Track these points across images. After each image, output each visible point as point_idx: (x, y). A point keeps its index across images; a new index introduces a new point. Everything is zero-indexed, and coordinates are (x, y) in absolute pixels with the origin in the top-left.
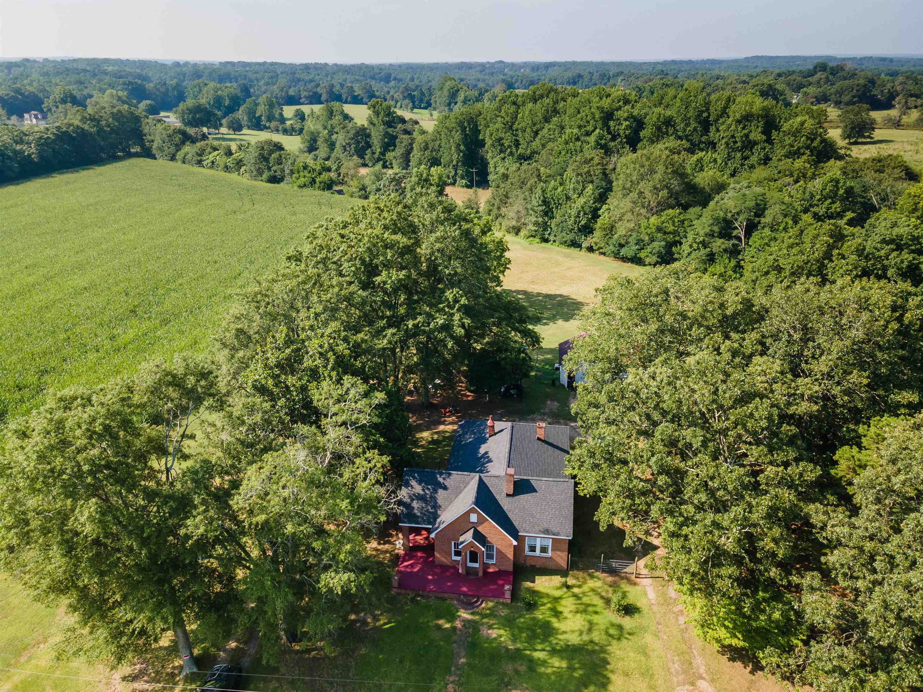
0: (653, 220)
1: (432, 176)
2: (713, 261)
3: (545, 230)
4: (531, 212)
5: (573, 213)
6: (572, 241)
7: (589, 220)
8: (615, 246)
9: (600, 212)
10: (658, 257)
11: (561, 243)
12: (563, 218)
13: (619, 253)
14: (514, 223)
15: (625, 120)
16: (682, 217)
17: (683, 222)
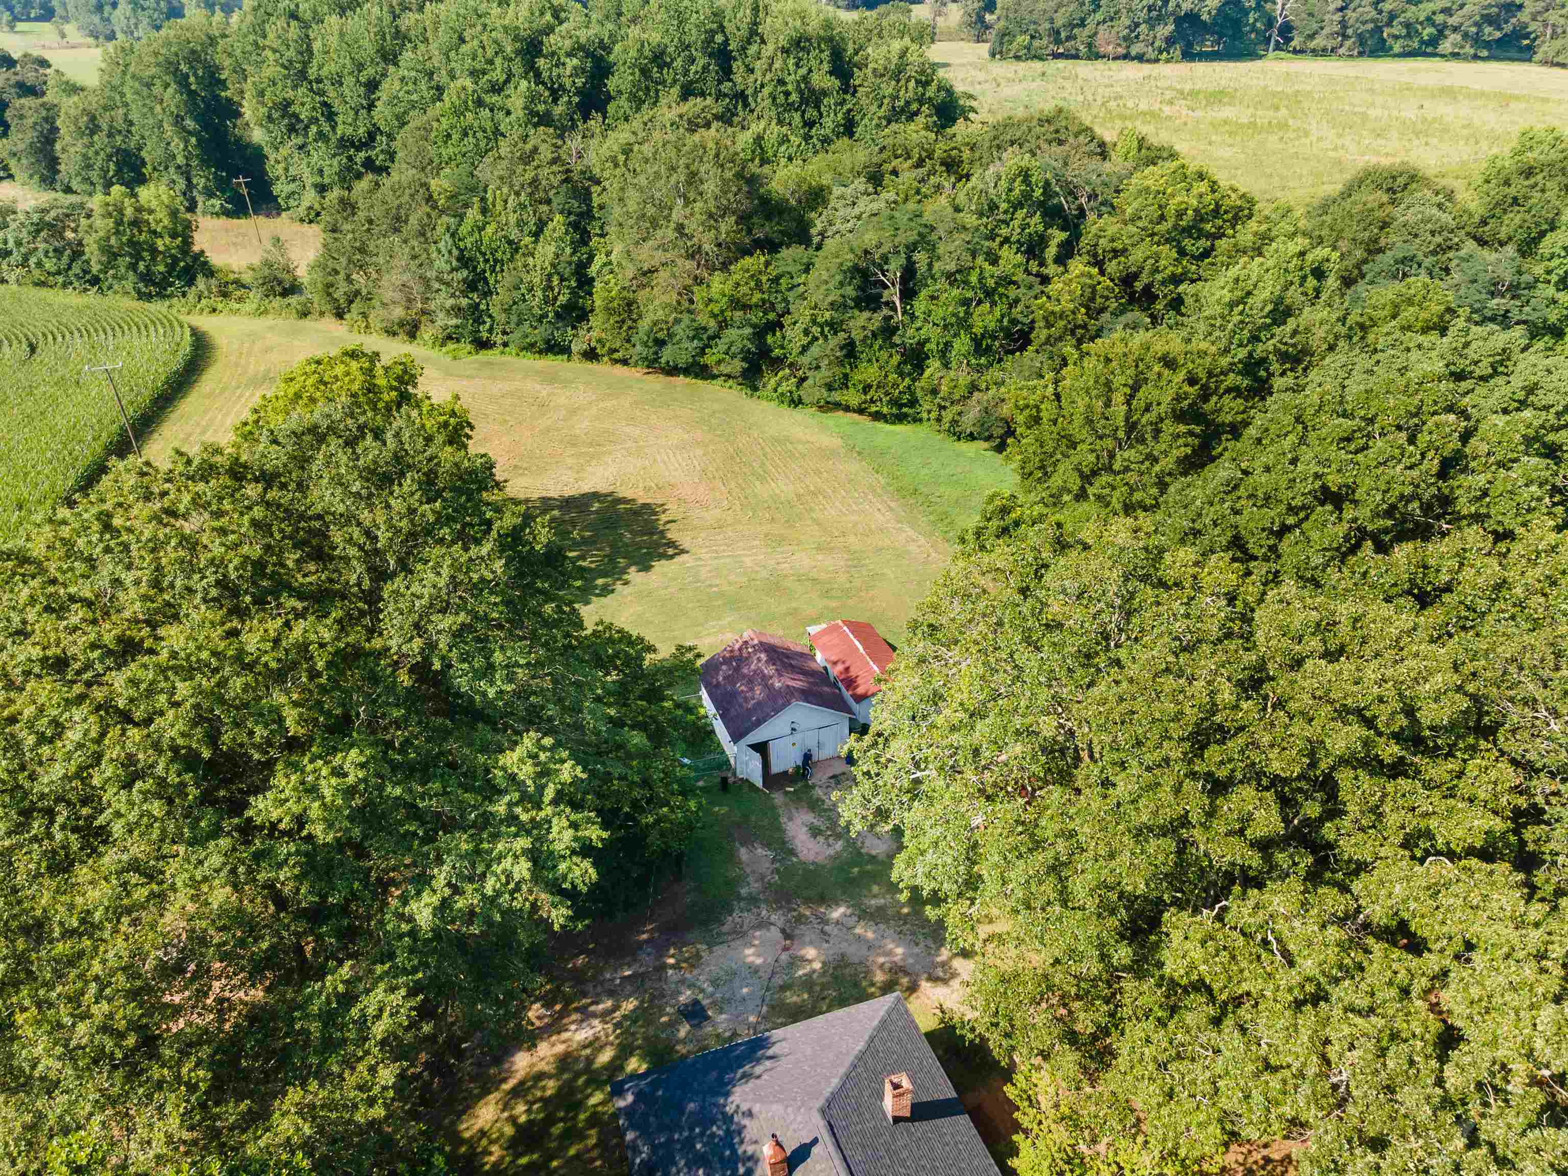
0: (719, 284)
1: (151, 212)
2: (856, 358)
3: (479, 321)
4: (436, 285)
5: (537, 280)
6: (547, 342)
7: (573, 293)
8: (645, 344)
9: (593, 270)
10: (743, 360)
11: (522, 349)
12: (517, 295)
13: (656, 360)
14: (398, 312)
15: (569, 55)
16: (773, 271)
17: (776, 280)
